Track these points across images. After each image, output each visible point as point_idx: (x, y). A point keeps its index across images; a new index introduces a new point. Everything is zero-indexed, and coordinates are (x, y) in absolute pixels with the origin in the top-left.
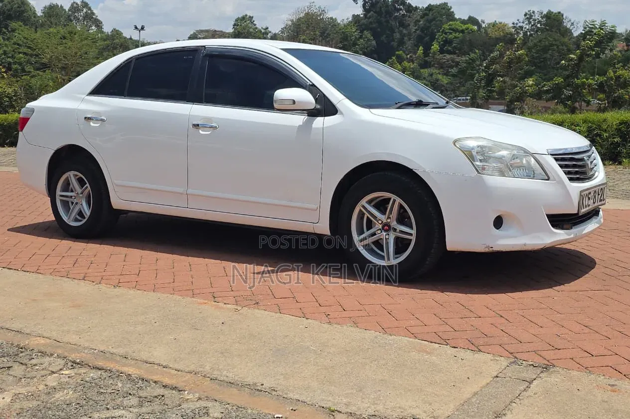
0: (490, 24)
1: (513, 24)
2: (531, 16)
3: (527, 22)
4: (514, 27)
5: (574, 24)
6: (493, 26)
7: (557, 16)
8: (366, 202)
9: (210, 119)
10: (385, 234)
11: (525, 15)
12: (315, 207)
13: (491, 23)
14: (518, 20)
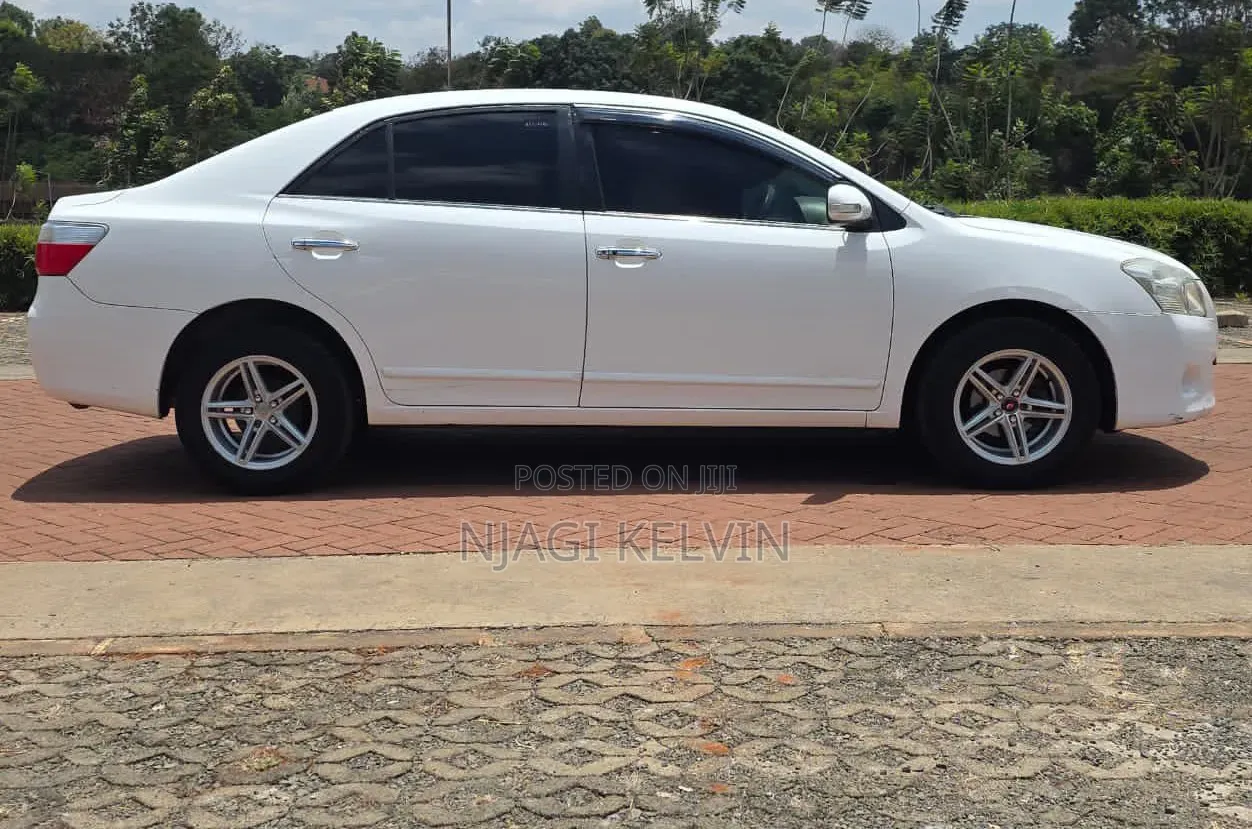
0: (47, 23)
1: (111, 25)
2: (145, 14)
3: (138, 26)
4: (112, 34)
5: (233, 35)
6: (54, 28)
7: (189, 16)
8: (982, 368)
9: (637, 241)
10: (1007, 415)
11: (133, 11)
12: (875, 383)
13: (50, 21)
14: (118, 20)
